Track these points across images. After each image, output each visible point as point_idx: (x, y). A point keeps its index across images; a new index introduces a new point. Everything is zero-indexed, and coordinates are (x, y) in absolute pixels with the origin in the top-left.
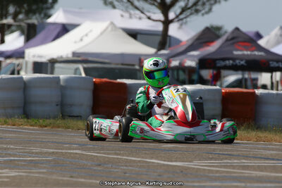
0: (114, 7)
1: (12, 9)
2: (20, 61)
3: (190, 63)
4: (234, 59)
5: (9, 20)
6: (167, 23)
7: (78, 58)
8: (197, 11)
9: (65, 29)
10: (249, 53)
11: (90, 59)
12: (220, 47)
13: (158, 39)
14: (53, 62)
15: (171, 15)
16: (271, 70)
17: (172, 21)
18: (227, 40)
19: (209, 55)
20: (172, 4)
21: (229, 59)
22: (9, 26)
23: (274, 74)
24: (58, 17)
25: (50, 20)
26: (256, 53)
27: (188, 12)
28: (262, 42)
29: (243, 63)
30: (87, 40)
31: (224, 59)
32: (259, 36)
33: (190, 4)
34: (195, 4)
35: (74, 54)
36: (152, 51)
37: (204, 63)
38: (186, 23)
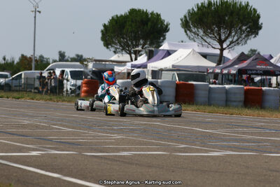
0: (195, 41)
1: (141, 42)
2: (145, 70)
3: (233, 72)
4: (257, 71)
5: (140, 48)
6: (222, 50)
7: (175, 68)
8: (238, 44)
9: (169, 53)
11: (181, 69)
12: (250, 63)
13: (218, 58)
14: (162, 70)
15: (225, 46)
16: (277, 76)
17: (225, 49)
18: (253, 60)
19: (243, 67)
20: (225, 40)
21: (254, 70)
22: (140, 51)
24: (165, 46)
25: (161, 48)
27: (233, 45)
28: (272, 61)
29: (261, 72)
30: (180, 59)
31: (251, 70)
32: (271, 57)
33: (234, 40)
34: (237, 40)
35: (173, 66)
36: (214, 65)
37: (241, 72)
38: (233, 49)
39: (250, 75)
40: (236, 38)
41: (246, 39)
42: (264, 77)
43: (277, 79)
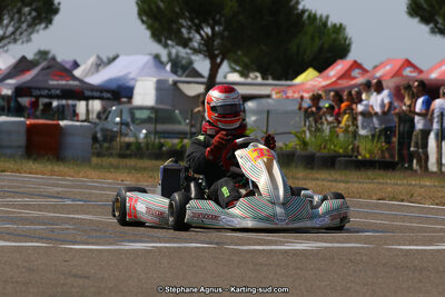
4: (49, 90)
8: (15, 41)
10: (64, 82)
12: (37, 75)
16: (87, 99)
18: (43, 69)
19: (25, 83)
21: (44, 89)
23: (91, 102)
26: (71, 82)
28: (77, 73)
29: (58, 92)
31: (39, 89)
32: (76, 65)
33: (8, 33)
34: (13, 33)
37: (20, 91)
38: (7, 51)
39: (38, 97)
40: (11, 29)
41: (30, 30)
42: (64, 102)
43: (87, 105)
